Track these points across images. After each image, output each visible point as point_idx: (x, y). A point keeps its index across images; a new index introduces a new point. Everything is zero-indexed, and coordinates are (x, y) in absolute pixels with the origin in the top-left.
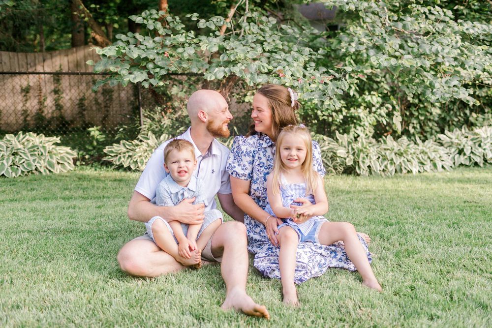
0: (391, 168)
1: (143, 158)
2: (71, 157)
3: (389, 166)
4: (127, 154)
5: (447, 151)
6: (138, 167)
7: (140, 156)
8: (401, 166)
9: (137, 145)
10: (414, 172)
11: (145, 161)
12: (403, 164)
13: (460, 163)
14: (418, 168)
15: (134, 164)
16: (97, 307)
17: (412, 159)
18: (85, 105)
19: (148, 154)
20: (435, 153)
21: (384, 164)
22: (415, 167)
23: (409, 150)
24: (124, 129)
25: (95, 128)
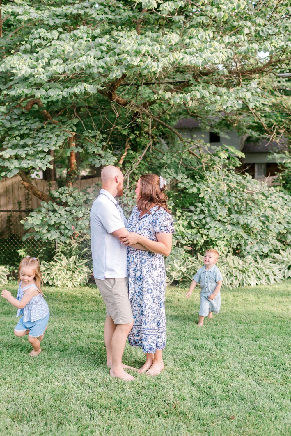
0: (236, 283)
1: (58, 276)
2: (5, 274)
3: (234, 281)
4: (46, 273)
5: (279, 267)
6: (54, 283)
7: (56, 274)
8: (243, 281)
9: (53, 265)
10: (252, 286)
11: (59, 278)
12: (245, 280)
13: (288, 276)
14: (256, 281)
15: (51, 281)
16: (37, 401)
17: (251, 275)
18: (12, 221)
19: (61, 272)
20: (270, 270)
21: (231, 279)
22: (254, 281)
23: (249, 269)
24: (44, 250)
25: (22, 250)
